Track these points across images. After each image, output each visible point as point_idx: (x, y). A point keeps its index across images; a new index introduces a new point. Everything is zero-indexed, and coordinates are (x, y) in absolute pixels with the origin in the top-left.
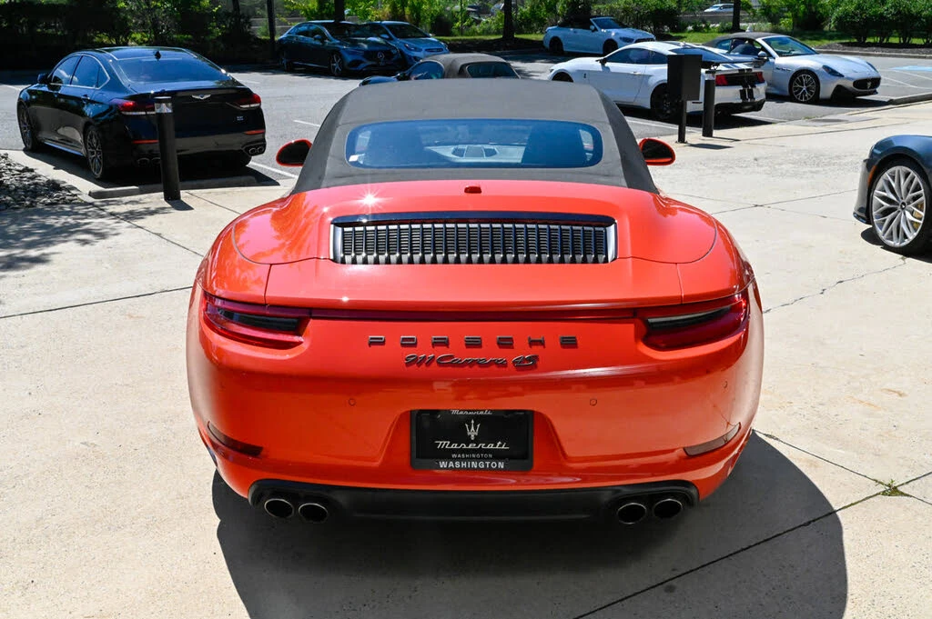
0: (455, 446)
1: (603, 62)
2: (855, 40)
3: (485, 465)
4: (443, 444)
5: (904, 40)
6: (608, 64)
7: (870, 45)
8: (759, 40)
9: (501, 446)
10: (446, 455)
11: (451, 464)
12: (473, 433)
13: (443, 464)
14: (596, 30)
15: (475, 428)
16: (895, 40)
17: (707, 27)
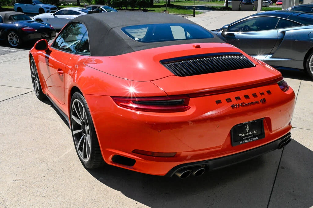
0: (243, 135)
1: (54, 15)
2: (118, 8)
3: (253, 139)
4: (240, 135)
5: (133, 8)
6: (56, 15)
7: (123, 10)
8: (101, 7)
9: (255, 132)
10: (241, 139)
11: (243, 142)
12: (247, 129)
13: (241, 143)
14: (35, 4)
15: (248, 127)
16: (130, 8)
17: (68, 4)
